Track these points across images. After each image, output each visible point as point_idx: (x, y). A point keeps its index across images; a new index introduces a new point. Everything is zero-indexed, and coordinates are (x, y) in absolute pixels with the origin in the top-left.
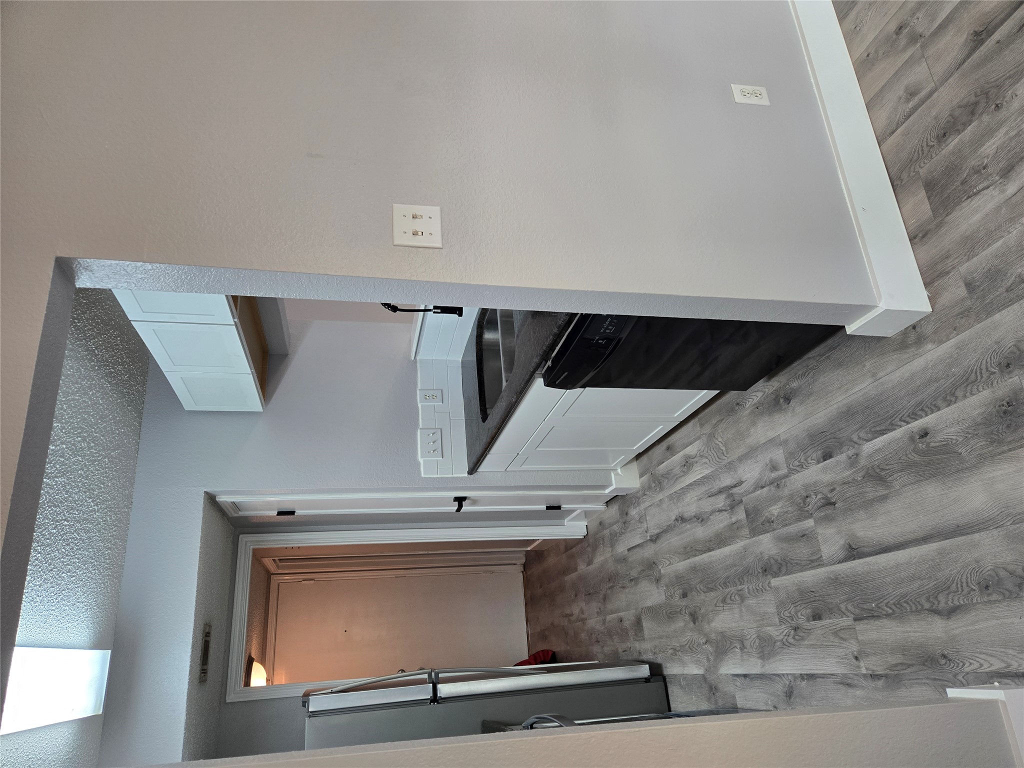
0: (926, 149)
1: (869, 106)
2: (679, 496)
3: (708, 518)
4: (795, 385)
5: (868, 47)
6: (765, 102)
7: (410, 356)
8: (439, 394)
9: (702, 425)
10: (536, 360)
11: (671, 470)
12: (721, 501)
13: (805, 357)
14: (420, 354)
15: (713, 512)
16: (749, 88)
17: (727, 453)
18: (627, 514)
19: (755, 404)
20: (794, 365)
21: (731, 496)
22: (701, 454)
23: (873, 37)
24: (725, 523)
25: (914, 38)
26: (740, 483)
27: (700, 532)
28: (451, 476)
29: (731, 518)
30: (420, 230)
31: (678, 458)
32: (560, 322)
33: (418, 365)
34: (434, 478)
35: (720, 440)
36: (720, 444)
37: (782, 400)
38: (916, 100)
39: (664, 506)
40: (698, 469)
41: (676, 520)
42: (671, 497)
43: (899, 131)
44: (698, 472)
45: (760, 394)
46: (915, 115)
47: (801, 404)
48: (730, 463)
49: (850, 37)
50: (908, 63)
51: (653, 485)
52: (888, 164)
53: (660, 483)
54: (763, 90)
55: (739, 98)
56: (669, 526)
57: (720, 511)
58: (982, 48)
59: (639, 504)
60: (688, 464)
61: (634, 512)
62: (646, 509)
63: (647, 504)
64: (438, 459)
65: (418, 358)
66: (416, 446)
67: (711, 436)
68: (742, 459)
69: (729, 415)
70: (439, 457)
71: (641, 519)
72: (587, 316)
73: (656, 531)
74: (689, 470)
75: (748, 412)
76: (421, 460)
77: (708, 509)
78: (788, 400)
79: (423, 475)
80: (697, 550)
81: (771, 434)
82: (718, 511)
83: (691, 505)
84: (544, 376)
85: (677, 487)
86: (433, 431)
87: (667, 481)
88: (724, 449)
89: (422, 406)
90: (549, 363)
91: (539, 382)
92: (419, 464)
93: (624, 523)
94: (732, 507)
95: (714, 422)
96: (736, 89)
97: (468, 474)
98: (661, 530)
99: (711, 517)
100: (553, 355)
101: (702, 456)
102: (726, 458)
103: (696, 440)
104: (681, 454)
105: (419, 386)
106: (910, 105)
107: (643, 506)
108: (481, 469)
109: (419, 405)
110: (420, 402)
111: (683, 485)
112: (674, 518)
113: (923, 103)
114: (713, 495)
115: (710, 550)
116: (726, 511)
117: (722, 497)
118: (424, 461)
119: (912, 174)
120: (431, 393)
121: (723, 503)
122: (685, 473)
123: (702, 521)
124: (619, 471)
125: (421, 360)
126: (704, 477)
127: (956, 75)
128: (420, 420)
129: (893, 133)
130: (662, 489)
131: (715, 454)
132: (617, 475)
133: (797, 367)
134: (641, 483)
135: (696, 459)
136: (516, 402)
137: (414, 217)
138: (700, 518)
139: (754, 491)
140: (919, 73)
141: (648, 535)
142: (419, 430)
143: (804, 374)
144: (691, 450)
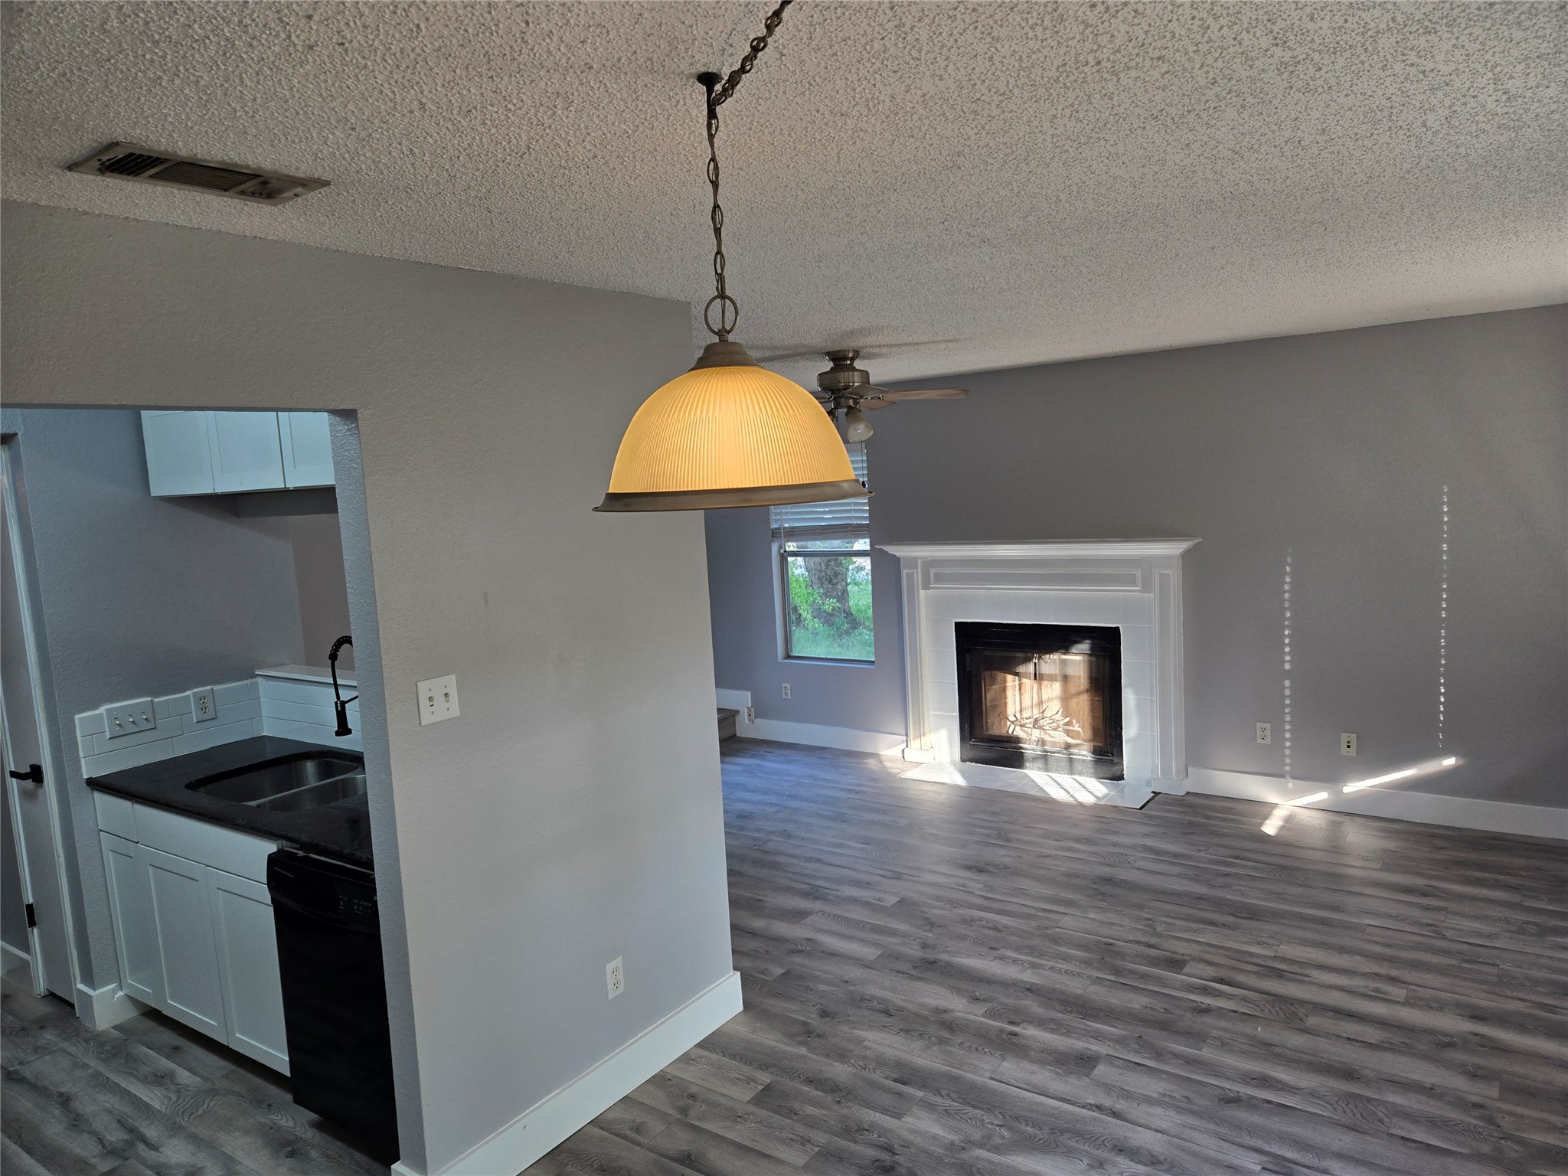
0: (589, 1162)
1: (626, 1100)
2: (102, 1084)
3: (83, 1131)
4: (314, 1154)
5: (675, 1076)
6: (611, 995)
7: (259, 668)
8: (210, 714)
9: (226, 1076)
10: (304, 838)
11: (143, 1063)
12: (115, 1136)
13: (351, 1150)
14: (265, 681)
15: (94, 1133)
16: (621, 975)
17: (194, 1118)
18: (42, 1028)
19: (275, 1123)
20: (339, 1144)
21: (130, 1144)
22: (182, 1090)
23: (685, 1077)
24: (83, 1154)
25: (684, 1111)
26: (154, 1148)
27: (54, 1129)
28: (81, 754)
29: (94, 1157)
30: (435, 702)
31: (165, 1064)
32: (358, 854)
33: (249, 681)
34: (75, 732)
35: (211, 1104)
36: (205, 1106)
37: (289, 1149)
38: (633, 1135)
39: (78, 1072)
40: (158, 1094)
41: (61, 1095)
42: (98, 1075)
43: (604, 1133)
44: (152, 1096)
45: (291, 1124)
46: (618, 1140)
47: (291, 1169)
48: (181, 1127)
49: (686, 1059)
50: (664, 1116)
51: (108, 1047)
52: (574, 1137)
53: (115, 1055)
54: (621, 990)
55: (610, 967)
56: (45, 1088)
57: (101, 1141)
58: (678, 1165)
59: (65, 1039)
60: (160, 1079)
61: (49, 1036)
62: (64, 1050)
63: (72, 1049)
64: (107, 733)
65: (259, 680)
66: (124, 699)
67: (213, 1092)
68: (193, 1138)
69: (251, 1101)
70: (110, 733)
71: (41, 1050)
72: (373, 881)
73: (28, 1075)
74: (152, 1083)
75: (263, 1120)
76: (102, 709)
77: (97, 1125)
78: (292, 1155)
79: (77, 717)
80: (20, 1137)
81: (239, 1155)
82: (99, 1139)
83: (94, 1104)
84: (280, 851)
85: (116, 1078)
86: (151, 718)
87: (123, 1062)
88: (200, 1112)
89: (189, 695)
90: (301, 853)
91: (271, 847)
92: (95, 707)
93: (23, 1029)
94: (112, 1152)
95: (236, 1088)
96: (618, 962)
97: (88, 779)
98: (34, 1081)
99: (85, 1135)
100: (312, 855)
101: (179, 1091)
102: (187, 1119)
103: (202, 1077)
104: (172, 1066)
105: (217, 687)
106: (628, 1132)
107: (65, 1045)
108: (97, 795)
109: (188, 693)
110: (193, 693)
111: (124, 1084)
112: (63, 1090)
113: (631, 1142)
114: (122, 1125)
115: (29, 1151)
116: (104, 1147)
117: (123, 1136)
118: (102, 714)
119: (565, 1161)
120: (210, 704)
121: (114, 1140)
122: (144, 1080)
123: (73, 1125)
124: (121, 993)
125: (256, 683)
126: (146, 1105)
127: (655, 1156)
128: (166, 698)
129: (602, 1129)
130: (105, 1061)
131: (188, 1106)
132: (114, 992)
133: (337, 1147)
134: (104, 1032)
135: (172, 1087)
136: (236, 825)
137: (446, 695)
138: (77, 1123)
139: (148, 1167)
140: (656, 1126)
141: (18, 1067)
142: (150, 699)
143: (329, 1157)
144: (184, 1076)
